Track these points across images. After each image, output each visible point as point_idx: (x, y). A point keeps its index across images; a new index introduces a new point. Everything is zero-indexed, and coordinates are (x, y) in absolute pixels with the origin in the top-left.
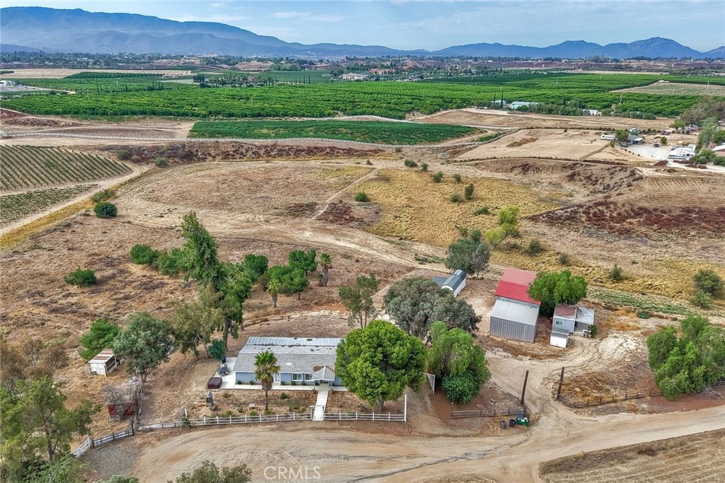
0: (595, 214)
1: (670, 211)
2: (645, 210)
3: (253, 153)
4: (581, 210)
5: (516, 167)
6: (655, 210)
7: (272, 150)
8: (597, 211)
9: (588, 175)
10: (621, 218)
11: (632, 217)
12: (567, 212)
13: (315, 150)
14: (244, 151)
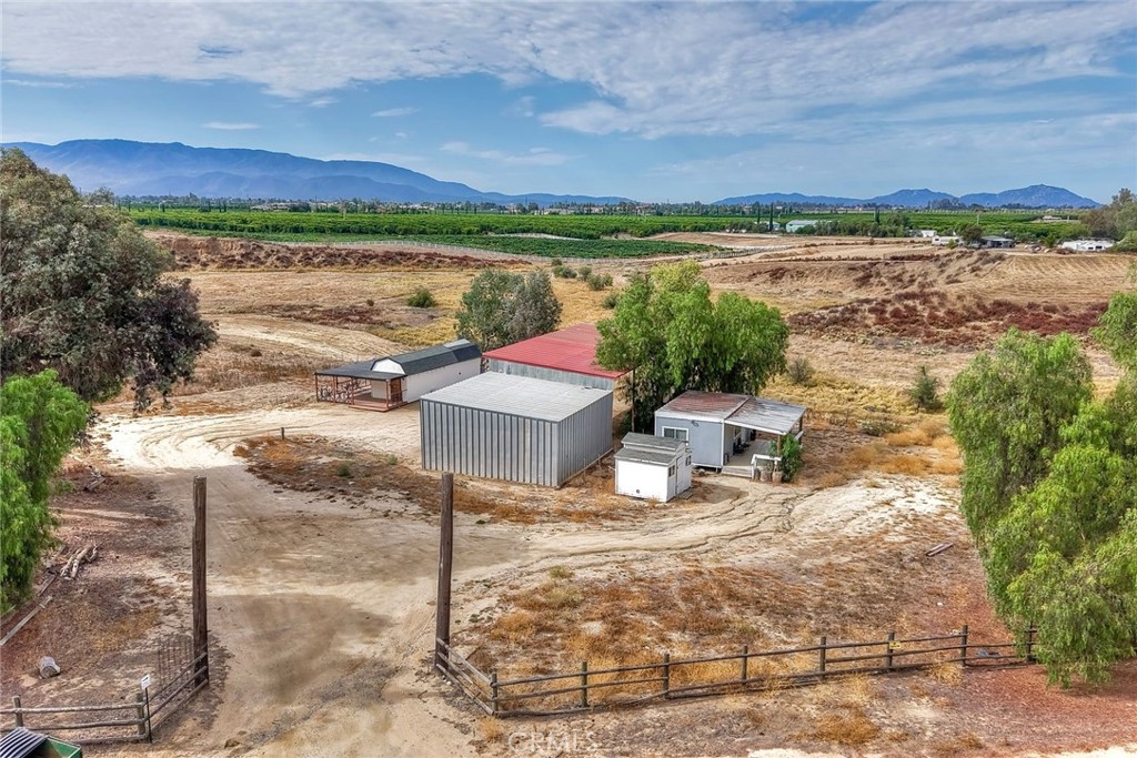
0: (896, 313)
1: (1066, 309)
2: (1009, 307)
3: (278, 259)
4: (866, 306)
5: (760, 273)
6: (1031, 306)
7: (315, 255)
8: (901, 308)
9: (896, 274)
10: (955, 319)
11: (980, 318)
12: (837, 311)
13: (398, 258)
14: (262, 255)
